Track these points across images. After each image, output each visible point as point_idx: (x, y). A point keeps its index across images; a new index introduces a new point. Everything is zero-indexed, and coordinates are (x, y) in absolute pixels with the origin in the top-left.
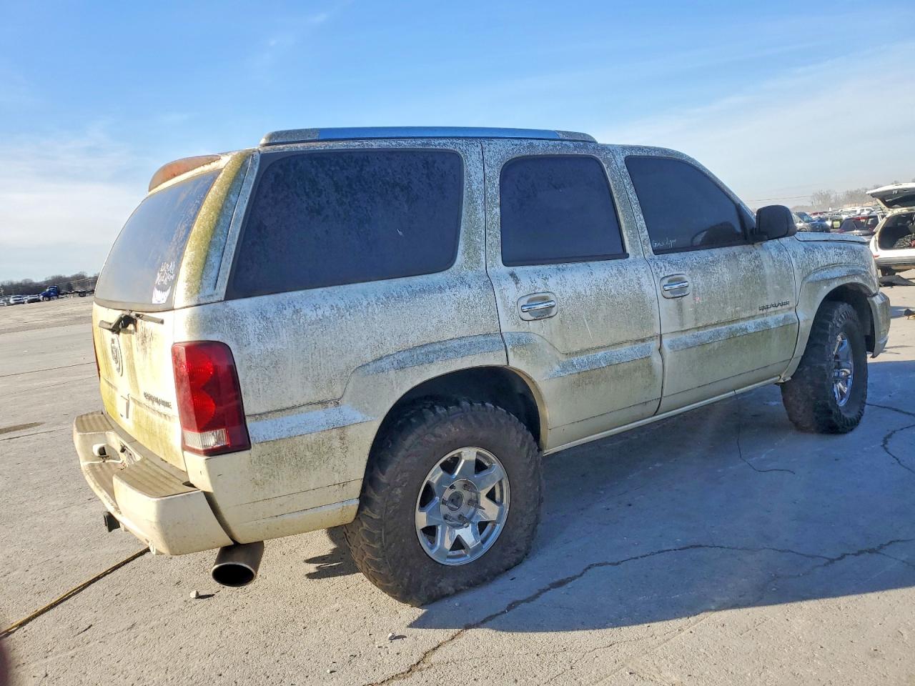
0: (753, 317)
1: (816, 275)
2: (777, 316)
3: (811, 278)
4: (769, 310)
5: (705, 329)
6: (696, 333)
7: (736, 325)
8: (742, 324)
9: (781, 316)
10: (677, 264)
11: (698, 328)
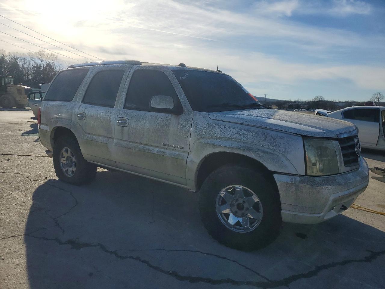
0: (158, 147)
1: (209, 140)
2: (173, 152)
3: (202, 140)
4: (169, 147)
5: (132, 143)
6: (128, 143)
7: (148, 147)
8: (151, 148)
9: (177, 153)
10: (127, 114)
11: (129, 142)
